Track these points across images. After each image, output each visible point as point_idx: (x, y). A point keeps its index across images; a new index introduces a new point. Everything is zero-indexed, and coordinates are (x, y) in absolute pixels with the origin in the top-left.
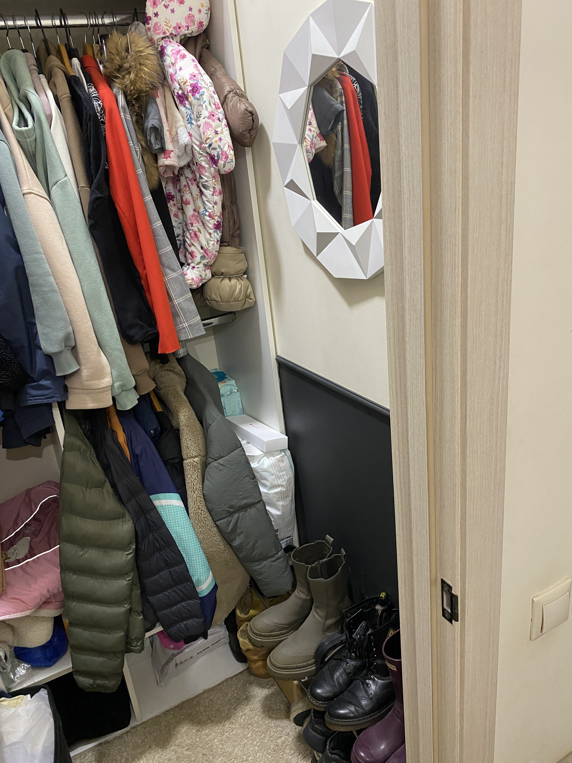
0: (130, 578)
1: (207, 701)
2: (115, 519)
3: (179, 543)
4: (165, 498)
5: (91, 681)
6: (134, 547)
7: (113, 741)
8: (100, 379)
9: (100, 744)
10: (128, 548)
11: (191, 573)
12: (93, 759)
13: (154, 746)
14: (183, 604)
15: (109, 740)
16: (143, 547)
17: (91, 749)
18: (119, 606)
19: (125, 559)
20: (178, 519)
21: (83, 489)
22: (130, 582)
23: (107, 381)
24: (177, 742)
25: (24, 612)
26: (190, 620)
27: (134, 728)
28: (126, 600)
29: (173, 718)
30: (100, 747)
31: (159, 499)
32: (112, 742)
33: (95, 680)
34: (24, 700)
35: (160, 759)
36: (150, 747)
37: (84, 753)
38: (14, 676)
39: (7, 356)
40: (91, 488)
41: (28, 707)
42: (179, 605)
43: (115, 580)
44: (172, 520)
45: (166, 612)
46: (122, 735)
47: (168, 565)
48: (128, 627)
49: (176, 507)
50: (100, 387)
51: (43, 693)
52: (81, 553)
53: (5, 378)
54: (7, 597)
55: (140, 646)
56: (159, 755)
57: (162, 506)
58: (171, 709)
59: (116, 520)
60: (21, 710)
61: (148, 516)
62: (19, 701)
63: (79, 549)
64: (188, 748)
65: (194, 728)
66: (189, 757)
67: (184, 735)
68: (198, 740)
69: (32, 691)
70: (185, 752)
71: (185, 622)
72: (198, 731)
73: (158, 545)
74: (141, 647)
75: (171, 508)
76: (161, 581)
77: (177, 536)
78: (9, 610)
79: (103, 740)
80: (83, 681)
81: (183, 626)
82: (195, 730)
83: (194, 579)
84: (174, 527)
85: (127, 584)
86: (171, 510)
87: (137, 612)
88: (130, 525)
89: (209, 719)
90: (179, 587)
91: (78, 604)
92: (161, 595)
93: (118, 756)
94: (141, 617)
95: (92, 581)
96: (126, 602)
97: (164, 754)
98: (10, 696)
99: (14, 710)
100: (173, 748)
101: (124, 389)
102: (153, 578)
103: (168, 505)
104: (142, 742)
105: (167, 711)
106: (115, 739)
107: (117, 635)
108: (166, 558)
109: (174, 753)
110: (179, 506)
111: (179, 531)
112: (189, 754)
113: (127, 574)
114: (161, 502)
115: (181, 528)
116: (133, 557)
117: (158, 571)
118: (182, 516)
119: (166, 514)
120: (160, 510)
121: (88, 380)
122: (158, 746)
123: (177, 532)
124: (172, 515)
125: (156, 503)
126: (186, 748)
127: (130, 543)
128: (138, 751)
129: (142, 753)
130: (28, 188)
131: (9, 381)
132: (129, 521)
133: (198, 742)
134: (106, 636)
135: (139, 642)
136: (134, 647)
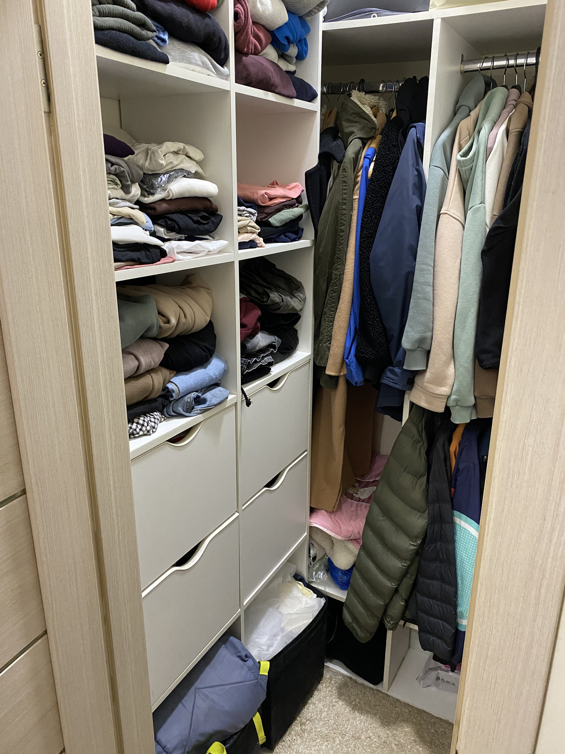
0: (405, 565)
1: (441, 729)
2: (415, 510)
3: (460, 567)
4: (466, 522)
5: (350, 620)
6: (419, 542)
7: (359, 684)
8: (438, 385)
9: (351, 678)
10: (414, 540)
11: (460, 601)
12: (339, 682)
13: (378, 717)
14: (440, 621)
15: (357, 681)
16: (427, 548)
17: (344, 676)
18: (388, 580)
19: (407, 546)
20: (468, 546)
21: (402, 469)
22: (404, 567)
23: (445, 390)
24: (394, 732)
25: (337, 535)
26: (440, 641)
27: (378, 691)
28: (395, 579)
29: (407, 714)
30: (349, 680)
31: (460, 518)
32: (357, 684)
33: (353, 621)
34: (311, 595)
35: (374, 728)
36: (375, 714)
37: (338, 673)
38: (316, 574)
39: (379, 339)
40: (408, 473)
41: (309, 601)
42: (436, 620)
43: (394, 557)
44: (463, 544)
45: (425, 616)
46: (367, 687)
47: (443, 580)
48: (389, 603)
49: (472, 535)
50: (434, 392)
51: (323, 601)
52: (381, 518)
53: (371, 354)
54: (334, 516)
55: (392, 625)
56: (376, 726)
57: (460, 526)
58: (412, 707)
59: (416, 512)
60: (304, 599)
61: (443, 525)
62: (308, 594)
63: (381, 514)
64: (397, 744)
65: (415, 736)
66: (393, 750)
67: (404, 733)
68: (409, 747)
69: (319, 594)
70: (393, 745)
71: (435, 638)
72: (415, 741)
73: (441, 556)
74: (392, 627)
75: (467, 533)
76: (431, 587)
77: (461, 560)
78: (329, 526)
79: (355, 677)
80: (347, 616)
81: (432, 639)
82: (413, 738)
83: (459, 609)
84: (461, 551)
85: (400, 568)
86: (466, 535)
87: (402, 597)
88: (424, 523)
89: (431, 743)
90: (443, 605)
91: (365, 556)
92: (427, 599)
93: (353, 697)
94: (403, 604)
95: (379, 546)
96: (394, 581)
97: (379, 729)
98: (306, 585)
99: (301, 595)
100: (388, 732)
101: (458, 403)
102: (426, 581)
103: (465, 529)
104: (374, 705)
105: (409, 705)
106: (361, 684)
107: (378, 601)
108: (443, 573)
109: (386, 736)
110: (474, 536)
111: (464, 558)
112: (394, 748)
113: (405, 560)
114: (461, 522)
115: (467, 557)
116: (414, 549)
117: (433, 578)
118: (473, 546)
119: (461, 535)
120: (457, 527)
121: (427, 383)
122: (381, 719)
123: (462, 557)
124: (464, 539)
125: (457, 520)
126: (396, 742)
127: (417, 537)
128: (367, 708)
129: (368, 712)
130: (447, 209)
131: (373, 358)
132: (425, 518)
133: (408, 748)
134: (371, 595)
135: (392, 621)
136: (387, 621)
